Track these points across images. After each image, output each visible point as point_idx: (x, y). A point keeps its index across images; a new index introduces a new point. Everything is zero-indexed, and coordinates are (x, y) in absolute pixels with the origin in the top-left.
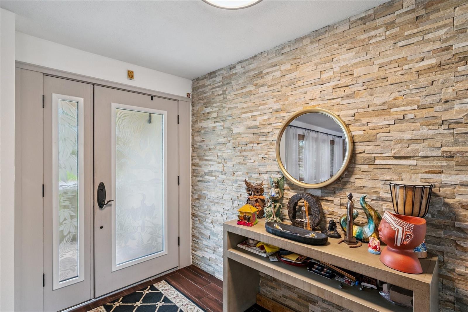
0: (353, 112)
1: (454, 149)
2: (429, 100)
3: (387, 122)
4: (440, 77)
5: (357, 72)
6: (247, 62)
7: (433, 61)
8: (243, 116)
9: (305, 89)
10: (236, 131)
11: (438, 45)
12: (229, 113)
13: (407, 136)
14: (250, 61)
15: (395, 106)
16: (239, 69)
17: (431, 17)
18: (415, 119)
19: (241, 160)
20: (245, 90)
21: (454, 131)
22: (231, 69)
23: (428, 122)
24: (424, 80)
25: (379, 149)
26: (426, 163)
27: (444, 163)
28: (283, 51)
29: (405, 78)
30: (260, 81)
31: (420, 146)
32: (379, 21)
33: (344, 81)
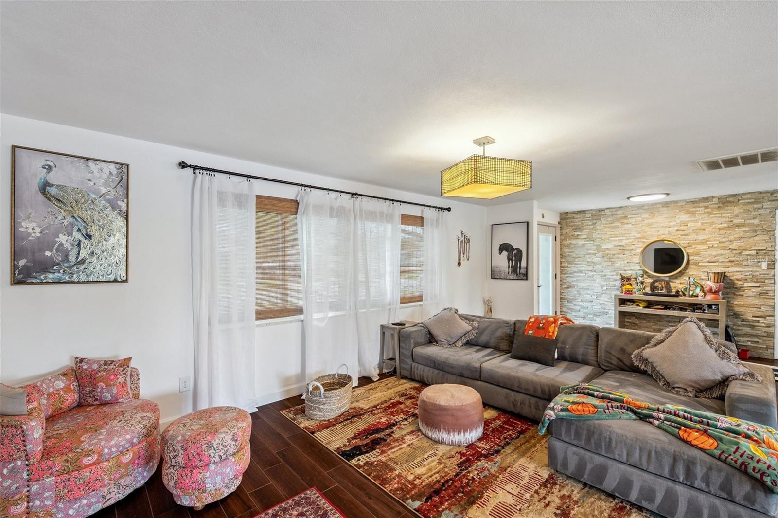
0: (687, 242)
1: (733, 259)
2: (724, 240)
3: (705, 248)
4: (728, 232)
5: (689, 225)
6: (615, 209)
7: (726, 225)
8: (611, 239)
9: (658, 229)
10: (604, 247)
11: (727, 219)
12: (598, 236)
13: (714, 253)
14: (617, 209)
15: (709, 241)
16: (607, 212)
17: (725, 208)
18: (718, 247)
19: (610, 263)
20: (613, 225)
21: (734, 252)
22: (600, 211)
23: (723, 248)
24: (721, 232)
25: (701, 259)
26: (723, 264)
27: (730, 264)
28: (643, 208)
29: (713, 230)
30: (625, 221)
31: (720, 257)
32: (701, 204)
33: (682, 228)
